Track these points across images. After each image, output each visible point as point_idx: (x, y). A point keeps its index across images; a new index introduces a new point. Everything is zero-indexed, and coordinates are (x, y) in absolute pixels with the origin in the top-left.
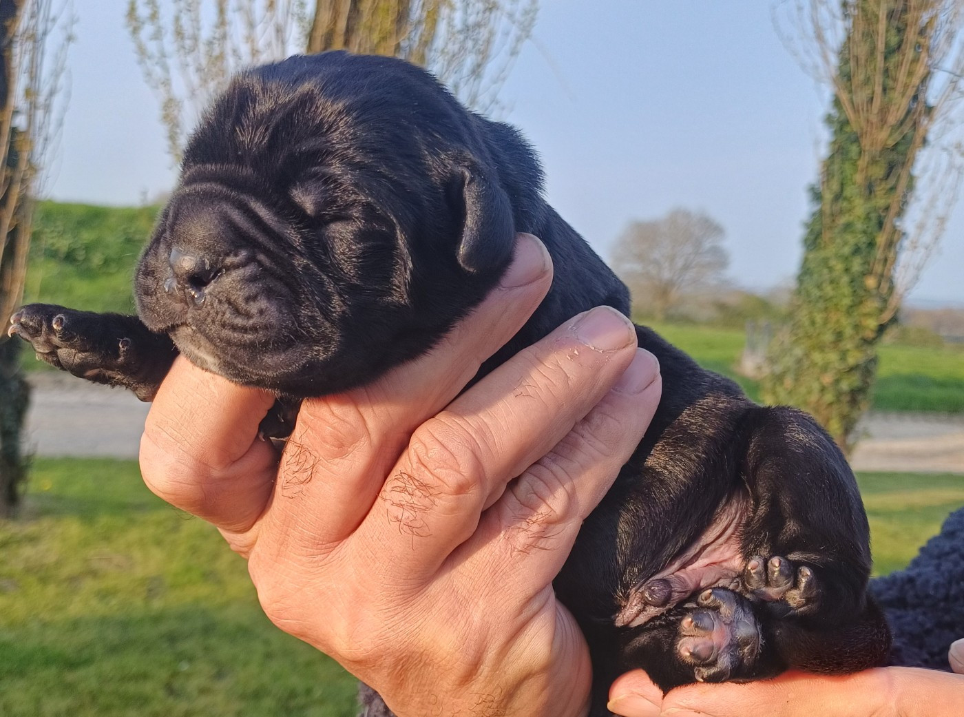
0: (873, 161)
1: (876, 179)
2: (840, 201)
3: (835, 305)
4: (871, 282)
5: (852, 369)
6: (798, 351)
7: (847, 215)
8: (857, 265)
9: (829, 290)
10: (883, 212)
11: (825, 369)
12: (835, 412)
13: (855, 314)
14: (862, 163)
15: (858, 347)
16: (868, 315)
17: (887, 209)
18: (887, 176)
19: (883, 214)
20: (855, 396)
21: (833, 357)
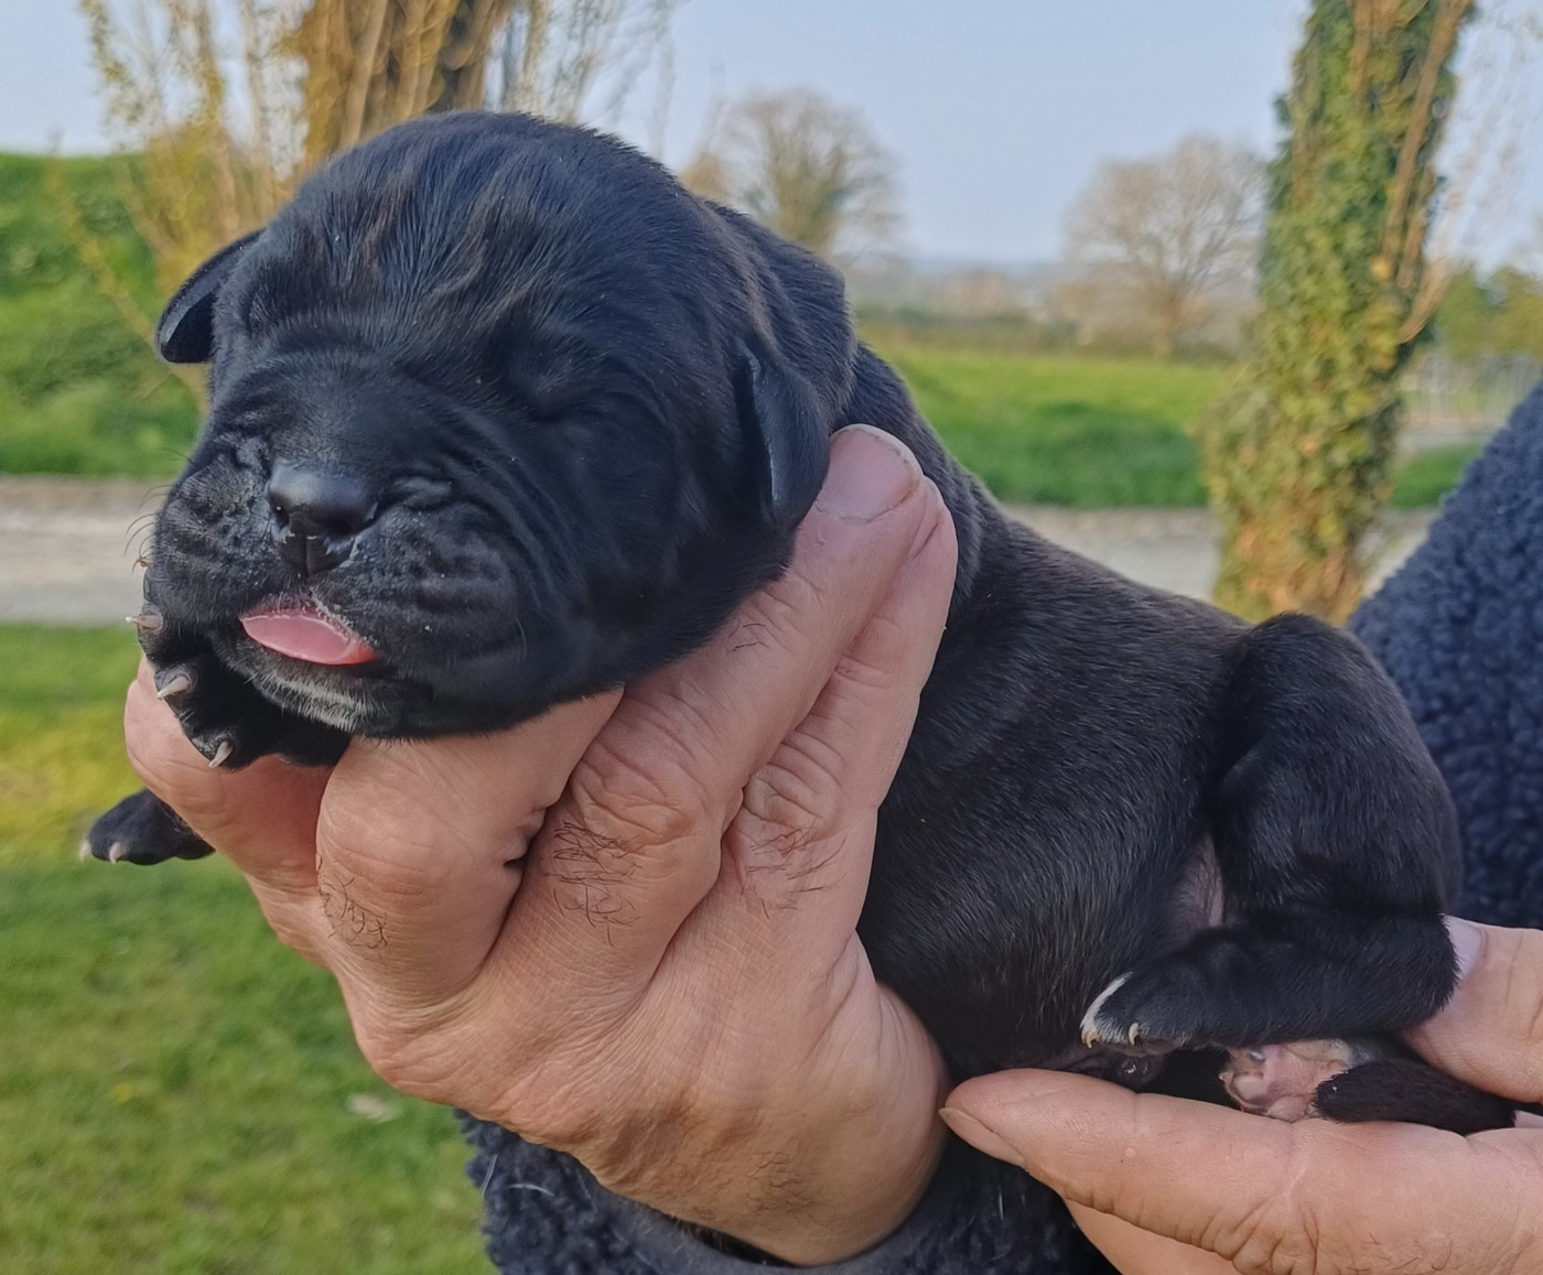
0: (1374, 52)
1: (1382, 84)
2: (1321, 124)
3: (1320, 312)
4: (1380, 268)
5: (1353, 426)
6: (1260, 397)
7: (1334, 149)
8: (1353, 238)
9: (1308, 285)
10: (1395, 142)
11: (1306, 426)
12: (1327, 503)
13: (1355, 326)
14: (1358, 53)
15: (1362, 386)
16: (1377, 328)
17: (1402, 136)
18: (1402, 75)
19: (1396, 146)
20: (1363, 473)
21: (1319, 404)
